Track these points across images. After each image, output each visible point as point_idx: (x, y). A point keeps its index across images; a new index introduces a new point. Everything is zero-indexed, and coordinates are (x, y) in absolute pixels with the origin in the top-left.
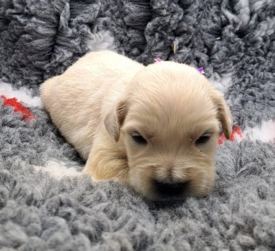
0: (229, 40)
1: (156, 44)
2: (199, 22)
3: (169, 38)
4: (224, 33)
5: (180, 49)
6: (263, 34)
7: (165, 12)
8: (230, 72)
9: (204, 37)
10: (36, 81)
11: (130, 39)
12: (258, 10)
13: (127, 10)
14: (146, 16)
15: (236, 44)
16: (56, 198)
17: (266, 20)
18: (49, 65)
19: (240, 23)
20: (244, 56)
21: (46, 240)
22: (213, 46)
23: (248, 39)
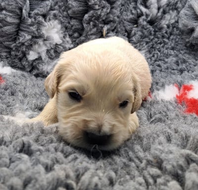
0: (143, 27)
1: (91, 30)
2: (121, 14)
3: (100, 25)
4: (139, 21)
5: (108, 33)
6: (167, 23)
7: (97, 7)
8: (143, 50)
9: (125, 25)
10: (6, 56)
11: (72, 26)
12: (164, 6)
13: (70, 6)
14: (83, 10)
15: (148, 30)
16: (20, 140)
17: (169, 13)
18: (14, 44)
19: (151, 15)
20: (153, 39)
21: (13, 170)
22: (131, 31)
23: (156, 26)
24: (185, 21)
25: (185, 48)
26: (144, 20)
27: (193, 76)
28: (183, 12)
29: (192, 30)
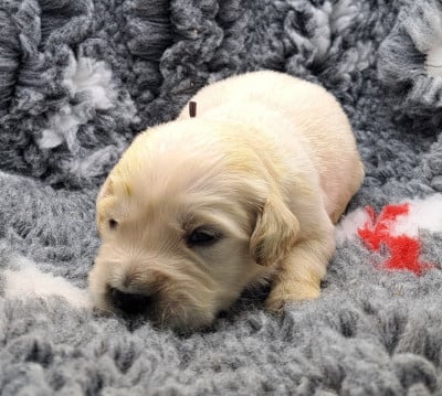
24: (391, 65)
25: (391, 125)
26: (299, 63)
27: (409, 188)
28: (386, 44)
29: (407, 86)
